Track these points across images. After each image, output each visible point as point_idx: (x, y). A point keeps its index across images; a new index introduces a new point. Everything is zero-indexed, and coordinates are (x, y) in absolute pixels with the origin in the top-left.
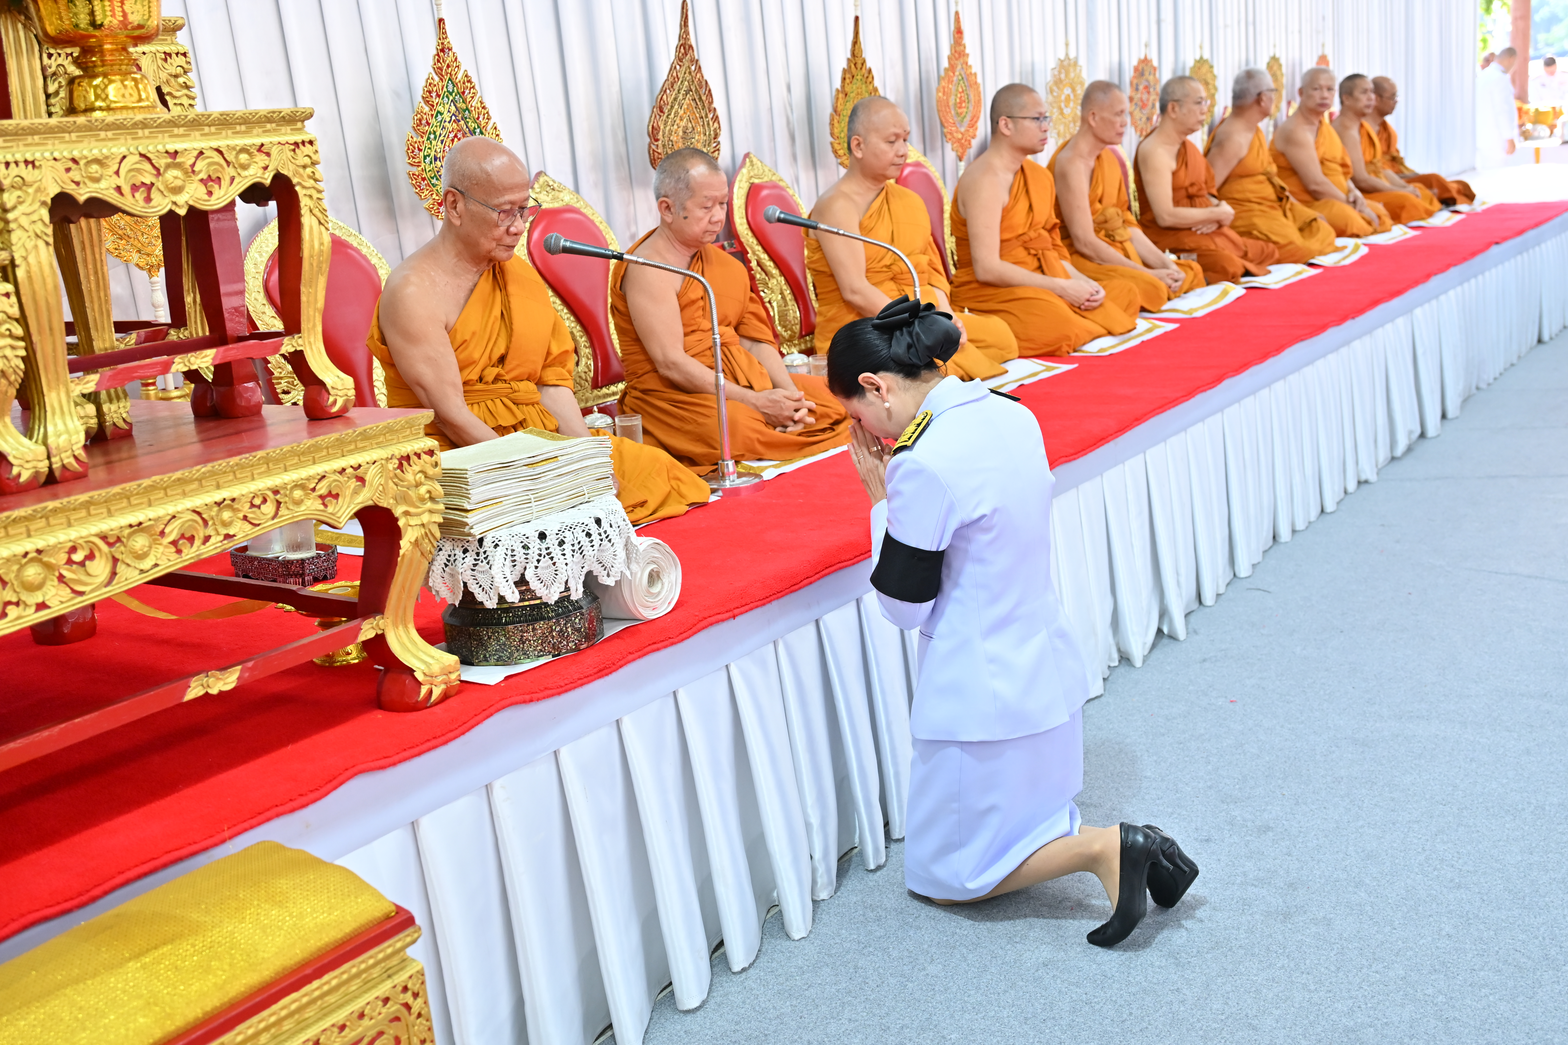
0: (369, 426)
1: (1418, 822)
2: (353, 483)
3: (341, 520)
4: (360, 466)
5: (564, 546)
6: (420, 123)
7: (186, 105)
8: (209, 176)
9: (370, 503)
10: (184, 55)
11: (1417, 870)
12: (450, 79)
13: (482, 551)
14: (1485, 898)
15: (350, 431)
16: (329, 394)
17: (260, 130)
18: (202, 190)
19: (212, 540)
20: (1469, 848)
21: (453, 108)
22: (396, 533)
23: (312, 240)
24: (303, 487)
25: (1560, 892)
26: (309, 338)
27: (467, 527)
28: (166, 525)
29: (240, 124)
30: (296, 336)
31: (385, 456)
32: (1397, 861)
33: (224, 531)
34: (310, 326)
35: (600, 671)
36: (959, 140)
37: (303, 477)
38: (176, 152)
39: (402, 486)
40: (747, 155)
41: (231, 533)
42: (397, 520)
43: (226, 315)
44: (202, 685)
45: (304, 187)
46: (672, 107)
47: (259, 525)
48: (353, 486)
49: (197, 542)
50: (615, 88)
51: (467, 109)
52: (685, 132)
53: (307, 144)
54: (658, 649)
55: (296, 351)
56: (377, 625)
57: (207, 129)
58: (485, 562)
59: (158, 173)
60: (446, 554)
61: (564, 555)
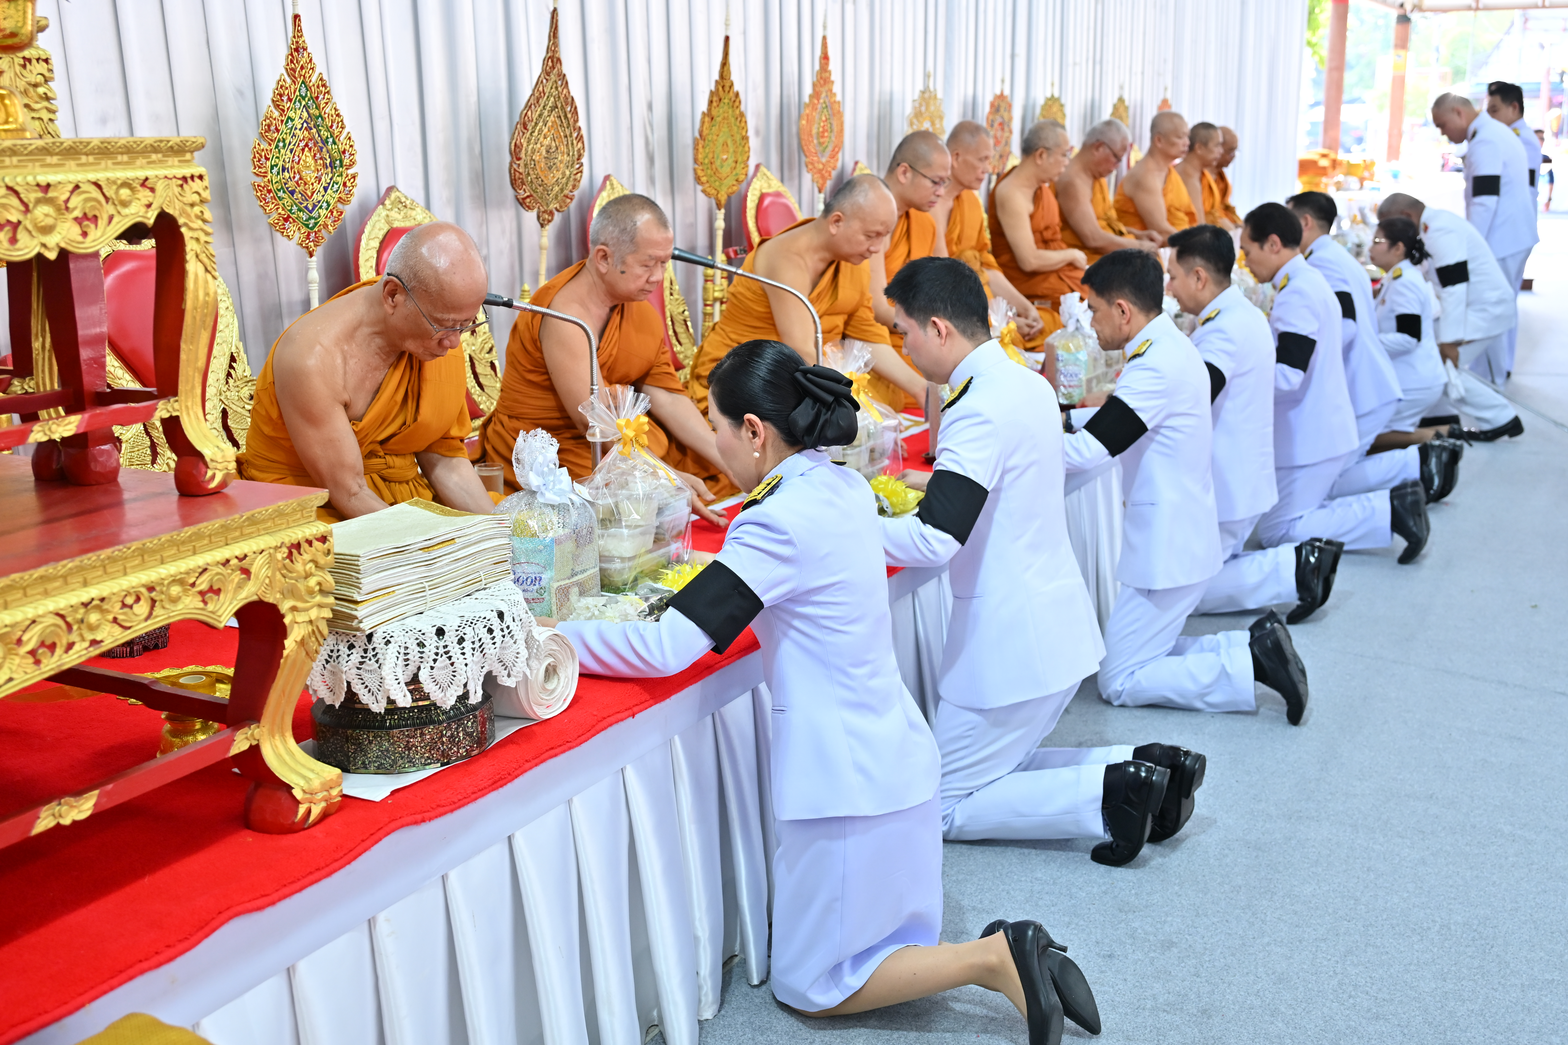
0: (258, 510)
1: (1325, 940)
2: (237, 576)
3: (222, 619)
4: (246, 556)
5: (464, 644)
6: (268, 129)
7: (46, 119)
8: (85, 214)
9: (255, 598)
10: (46, 61)
11: (1331, 997)
12: (303, 82)
13: (370, 647)
14: (1406, 1031)
15: (237, 516)
16: (207, 467)
17: (144, 161)
18: (76, 230)
19: (77, 647)
20: (1381, 971)
21: (305, 114)
22: (282, 632)
23: (196, 290)
24: (181, 582)
25: (1480, 1026)
26: (186, 401)
27: (356, 621)
28: (24, 631)
29: (122, 153)
30: (172, 400)
31: (274, 544)
32: (1310, 986)
33: (90, 637)
34: (189, 387)
35: (495, 782)
36: (820, 171)
37: (182, 570)
38: (48, 186)
39: (291, 578)
40: (607, 178)
41: (98, 638)
42: (283, 616)
43: (84, 367)
44: (54, 815)
45: (191, 229)
46: (536, 124)
47: (129, 628)
48: (236, 580)
49: (59, 651)
50: (474, 99)
51: (320, 116)
52: (548, 152)
53: (196, 179)
54: (556, 755)
55: (171, 417)
56: (252, 735)
57: (84, 159)
58: (373, 660)
59: (27, 209)
60: (328, 648)
61: (463, 654)
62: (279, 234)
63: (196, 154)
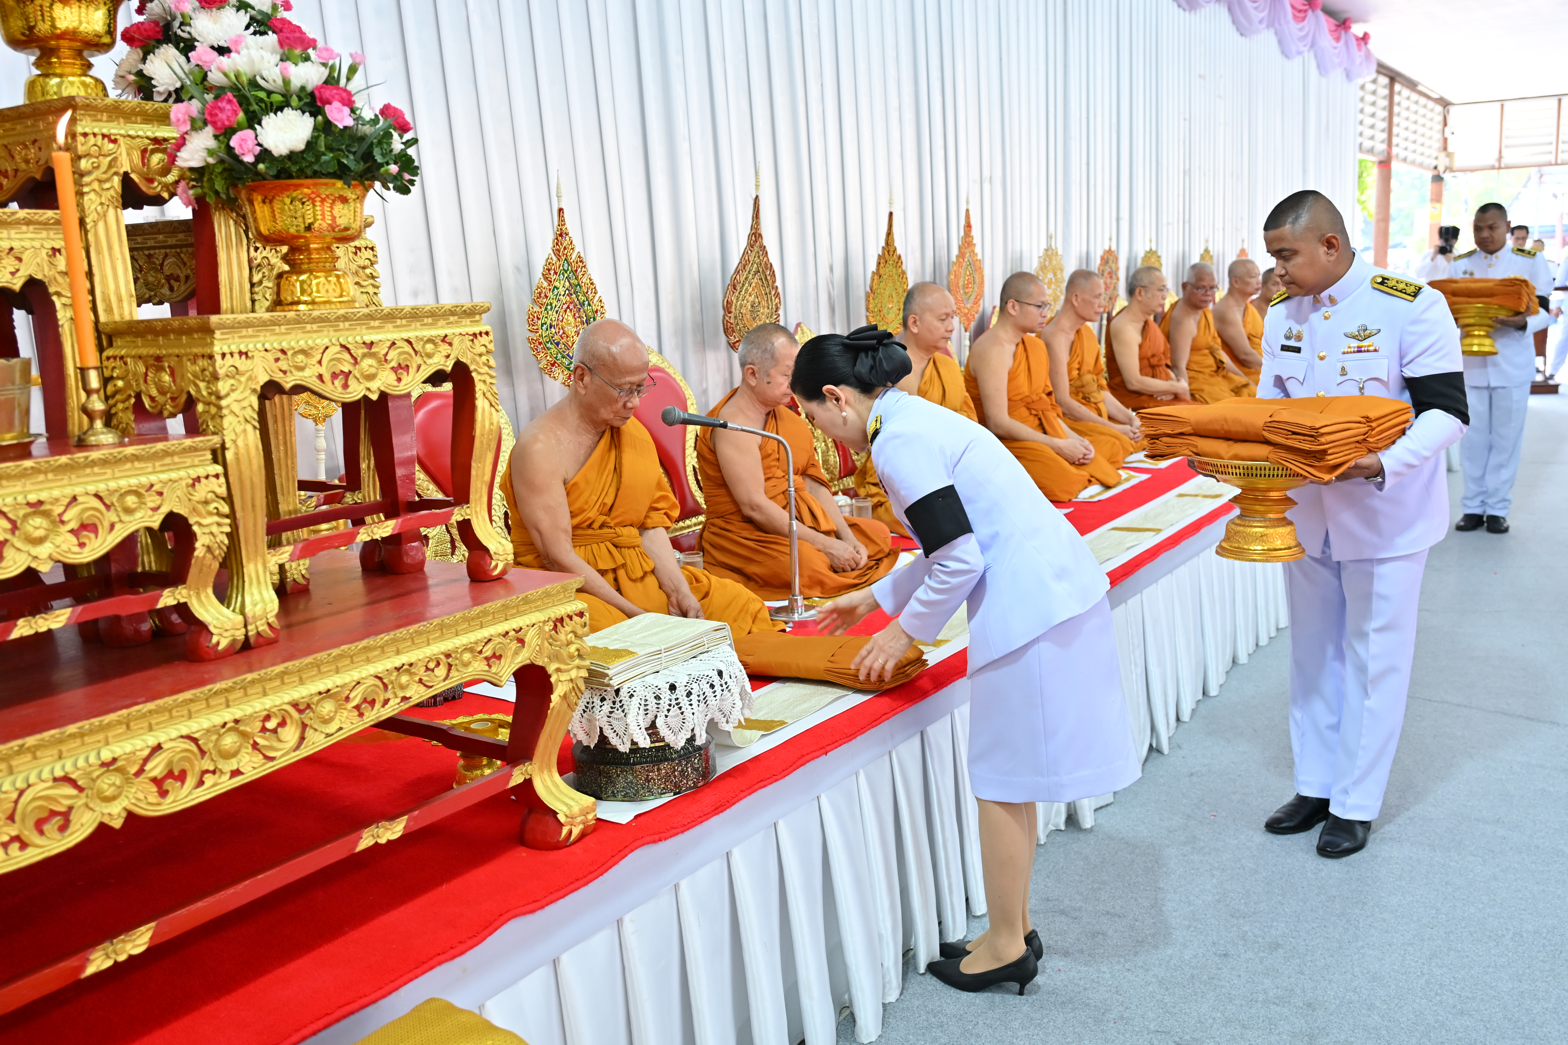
0: (531, 592)
1: (1411, 944)
2: (515, 645)
3: (502, 679)
4: (521, 629)
5: (691, 697)
6: (539, 297)
7: (371, 293)
8: (399, 364)
9: (528, 662)
10: (372, 249)
11: (1420, 994)
12: (566, 260)
13: (618, 700)
14: (1488, 1026)
15: (514, 597)
16: (492, 559)
17: (444, 322)
18: (393, 377)
19: (391, 703)
20: (1463, 973)
21: (567, 284)
22: (549, 688)
23: (483, 420)
24: (471, 650)
25: (1555, 1022)
26: (476, 507)
27: (607, 678)
28: (351, 691)
29: (427, 317)
30: (465, 507)
31: (543, 619)
32: (1401, 984)
33: (401, 694)
34: (477, 497)
35: (717, 809)
36: (966, 315)
37: (472, 641)
38: (372, 343)
39: (556, 646)
40: (798, 325)
41: (408, 696)
42: (550, 676)
43: (399, 482)
44: (373, 836)
45: (479, 373)
46: (743, 285)
47: (431, 687)
48: (514, 648)
49: (378, 706)
50: (695, 268)
51: (579, 284)
52: (752, 306)
53: (483, 335)
54: (765, 786)
55: (464, 519)
56: (526, 770)
57: (399, 322)
58: (620, 710)
59: (356, 362)
60: (585, 701)
61: (691, 705)
62: (547, 376)
63: (483, 315)
